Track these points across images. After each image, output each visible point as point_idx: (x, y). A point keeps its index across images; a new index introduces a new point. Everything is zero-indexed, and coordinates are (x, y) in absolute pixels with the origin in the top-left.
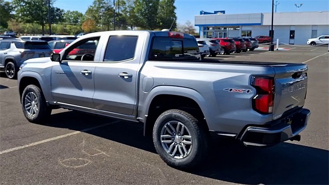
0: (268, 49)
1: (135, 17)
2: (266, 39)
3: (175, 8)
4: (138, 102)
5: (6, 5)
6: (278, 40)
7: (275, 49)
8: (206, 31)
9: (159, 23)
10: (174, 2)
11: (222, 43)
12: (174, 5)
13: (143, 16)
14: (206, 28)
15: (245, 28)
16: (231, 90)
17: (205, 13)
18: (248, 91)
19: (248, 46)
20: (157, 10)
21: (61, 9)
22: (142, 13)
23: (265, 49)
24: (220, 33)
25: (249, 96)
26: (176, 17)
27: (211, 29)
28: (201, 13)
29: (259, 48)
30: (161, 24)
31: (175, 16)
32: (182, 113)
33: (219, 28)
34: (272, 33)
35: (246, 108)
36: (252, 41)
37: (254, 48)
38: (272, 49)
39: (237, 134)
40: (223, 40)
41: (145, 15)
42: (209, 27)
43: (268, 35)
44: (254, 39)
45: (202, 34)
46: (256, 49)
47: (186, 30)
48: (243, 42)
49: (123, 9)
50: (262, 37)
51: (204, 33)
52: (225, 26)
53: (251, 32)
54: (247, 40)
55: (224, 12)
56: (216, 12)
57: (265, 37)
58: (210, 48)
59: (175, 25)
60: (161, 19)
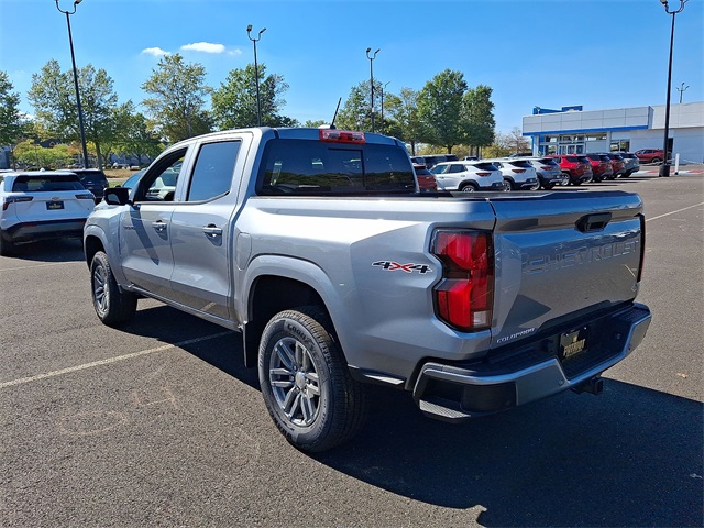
0: (658, 174)
1: (417, 125)
2: (656, 154)
3: (491, 105)
4: (233, 293)
5: (202, 115)
6: (678, 156)
7: (671, 174)
8: (545, 144)
9: (462, 133)
10: (489, 96)
11: (565, 163)
12: (490, 100)
13: (432, 123)
14: (543, 138)
15: (617, 136)
16: (387, 265)
17: (542, 111)
18: (424, 269)
19: (617, 169)
20: (457, 111)
21: (292, 118)
22: (431, 118)
23: (652, 174)
24: (570, 147)
25: (425, 282)
26: (493, 123)
27: (553, 140)
28: (535, 112)
29: (640, 173)
30: (465, 134)
31: (491, 119)
32: (302, 321)
33: (569, 139)
34: (669, 143)
35: (418, 313)
36: (626, 160)
37: (629, 172)
38: (665, 173)
39: (405, 380)
40: (567, 158)
41: (437, 121)
42: (549, 135)
43: (662, 148)
44: (630, 156)
45: (536, 149)
46: (633, 174)
47: (513, 145)
48: (606, 160)
49: (397, 112)
50: (650, 151)
51: (541, 148)
52: (581, 134)
53: (628, 143)
54: (616, 157)
55: (580, 108)
56: (565, 109)
57: (655, 151)
58: (537, 173)
59: (492, 135)
60: (466, 126)
